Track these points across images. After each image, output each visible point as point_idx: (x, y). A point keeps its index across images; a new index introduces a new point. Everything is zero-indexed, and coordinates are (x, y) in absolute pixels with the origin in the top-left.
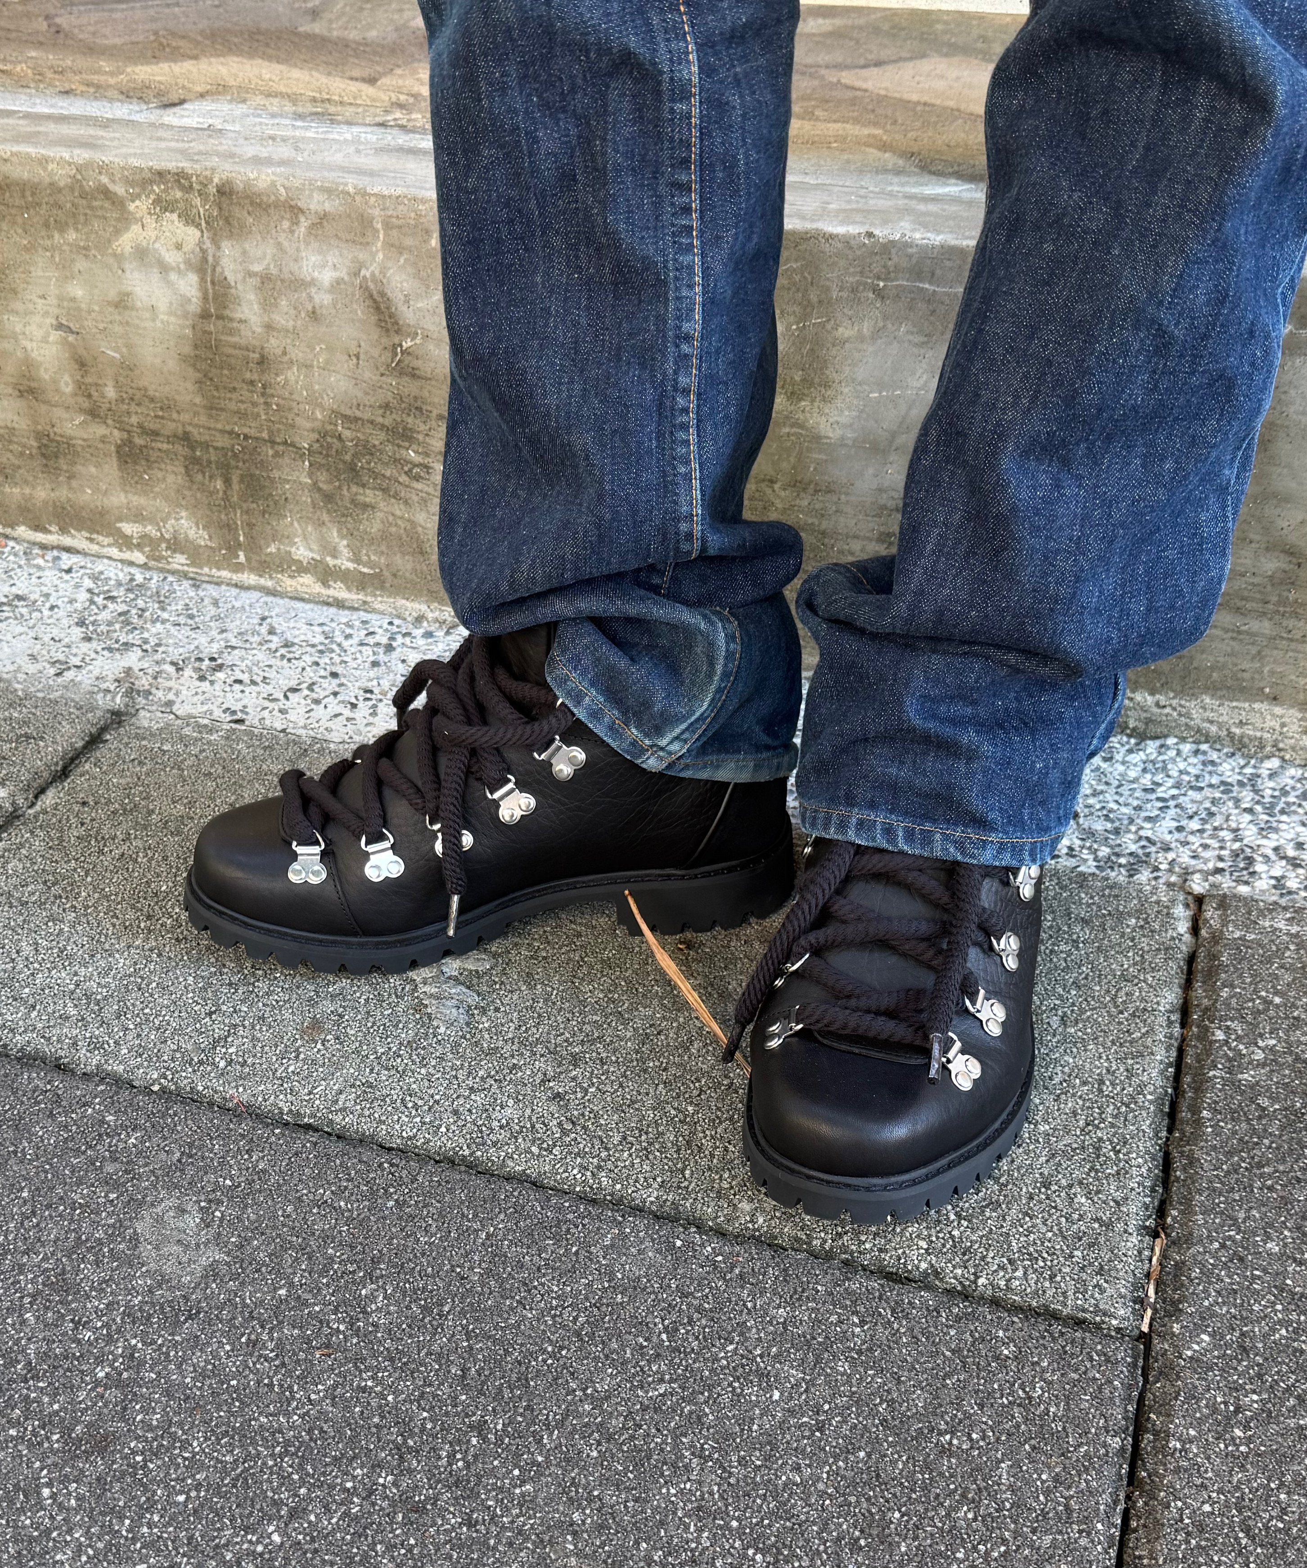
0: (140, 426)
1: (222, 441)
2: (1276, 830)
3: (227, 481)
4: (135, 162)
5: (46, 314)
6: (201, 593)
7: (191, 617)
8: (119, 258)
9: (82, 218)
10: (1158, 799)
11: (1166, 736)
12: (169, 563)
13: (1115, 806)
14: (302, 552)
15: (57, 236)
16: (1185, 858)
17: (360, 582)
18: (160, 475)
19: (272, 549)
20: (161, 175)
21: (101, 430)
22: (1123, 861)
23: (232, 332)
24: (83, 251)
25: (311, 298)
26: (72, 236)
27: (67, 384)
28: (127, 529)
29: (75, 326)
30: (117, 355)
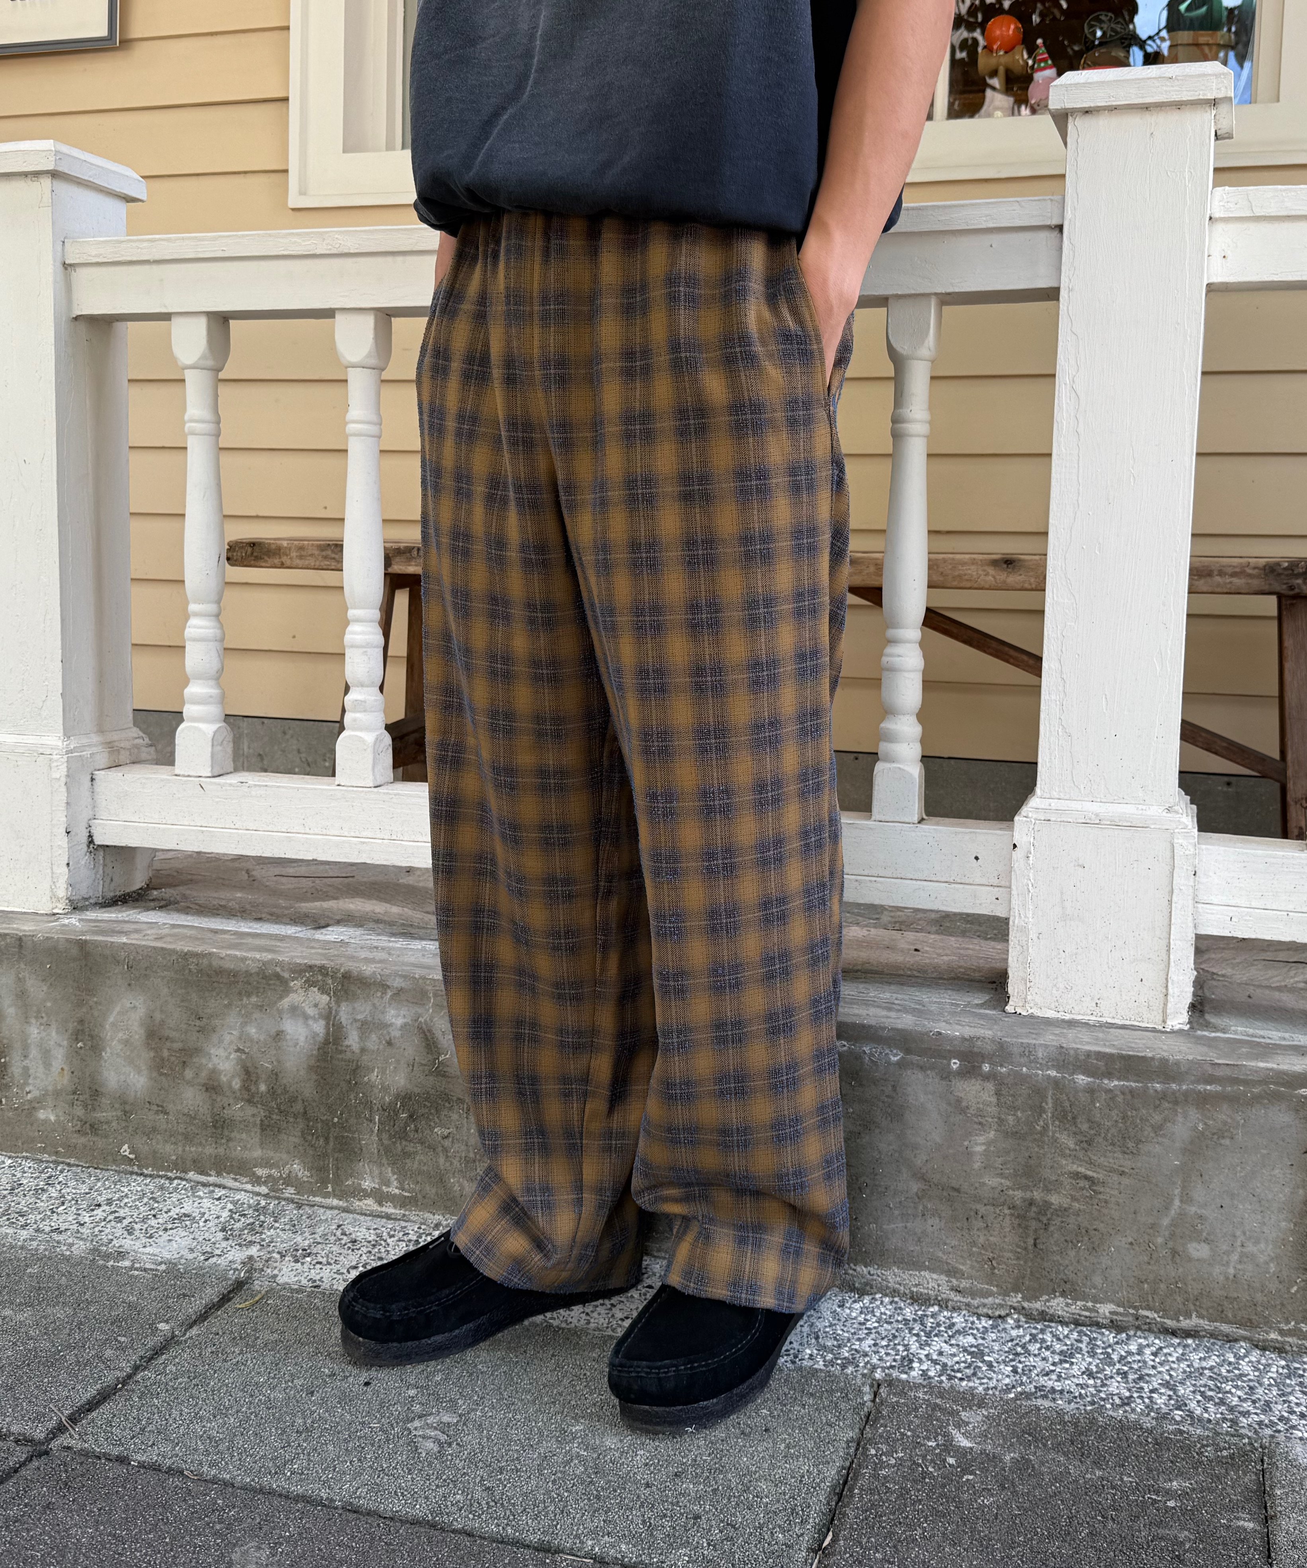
0: (279, 1107)
2: (929, 1345)
3: (327, 1139)
5: (232, 1043)
6: (301, 1212)
7: (294, 1226)
8: (280, 1012)
9: (262, 990)
10: (866, 1328)
11: (876, 1293)
12: (283, 1193)
13: (841, 1333)
14: (367, 1184)
15: (245, 999)
16: (875, 1361)
17: (402, 1203)
18: (285, 1137)
19: (349, 1182)
20: (311, 967)
21: (254, 1111)
22: (839, 1362)
23: (341, 1052)
24: (261, 1008)
25: (389, 1033)
26: (254, 999)
27: (236, 1084)
28: (260, 1172)
29: (247, 1050)
30: (270, 1066)
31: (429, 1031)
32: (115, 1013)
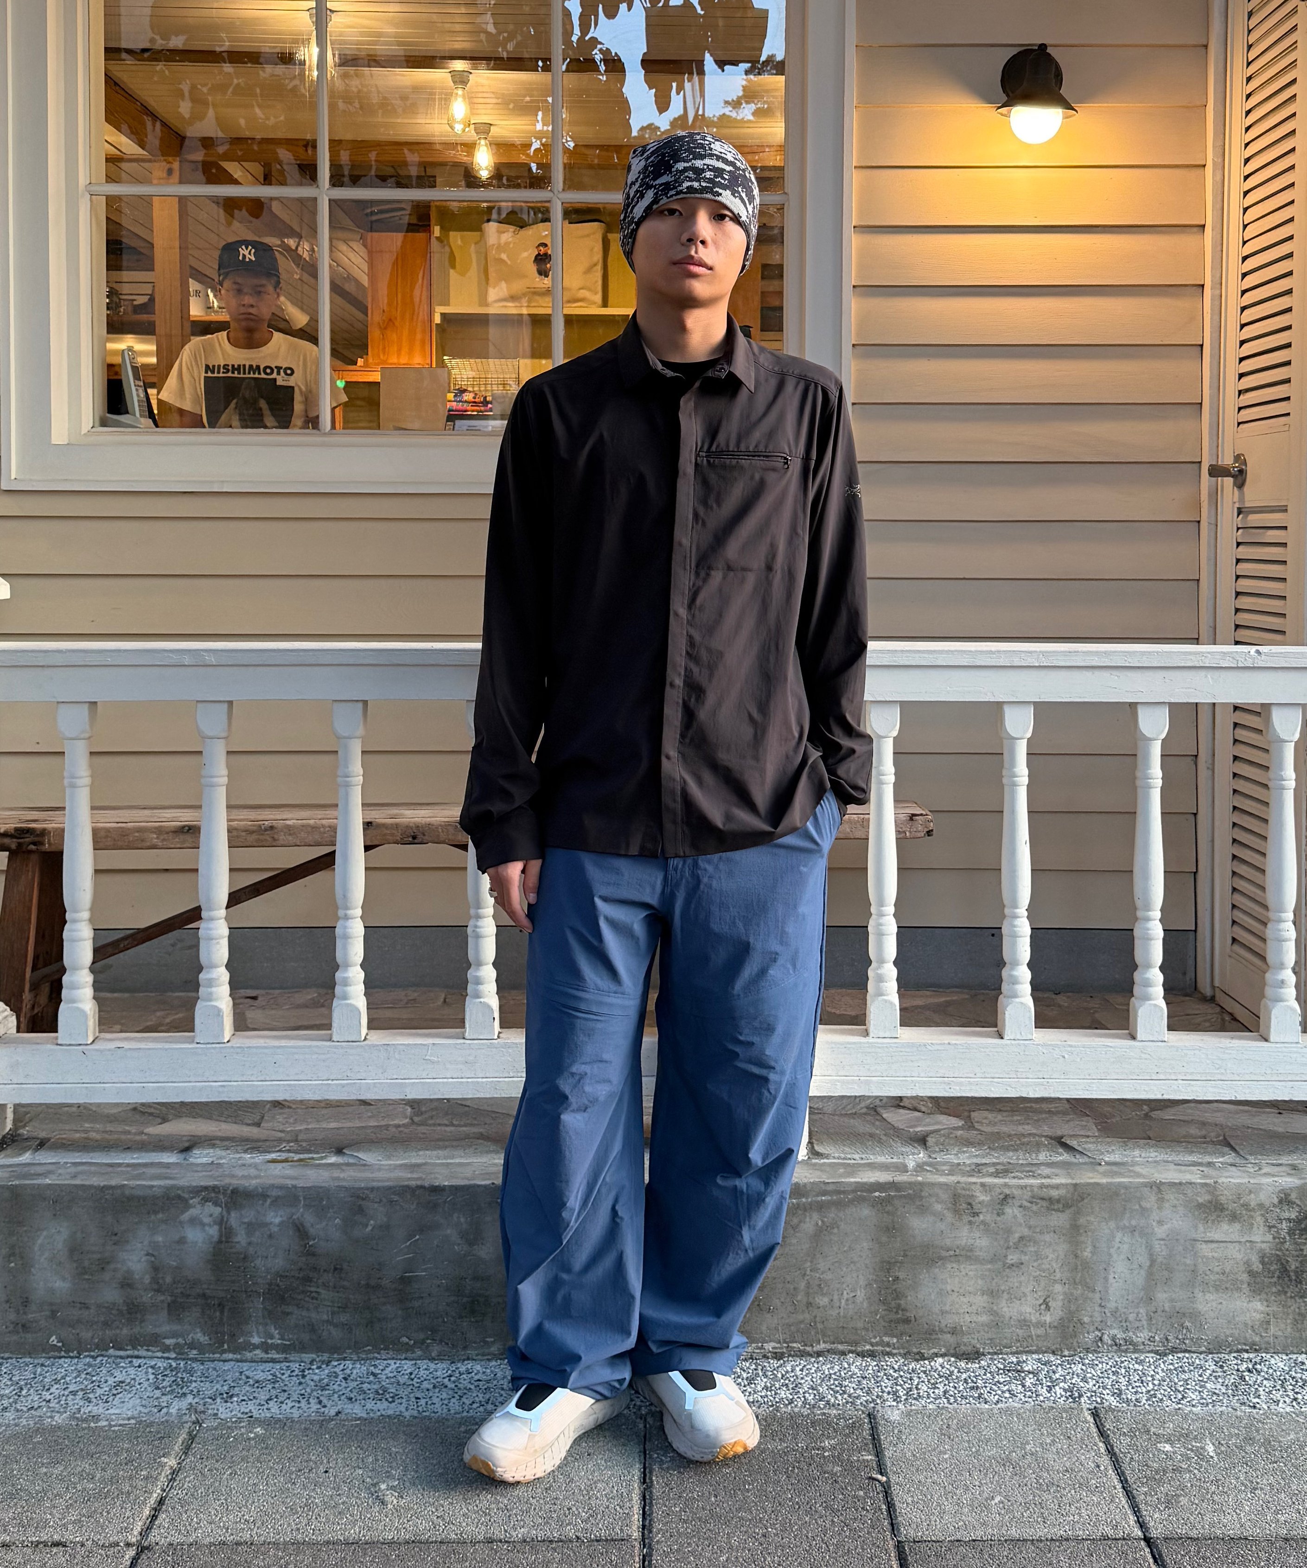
0: (182, 1293)
1: (222, 1294)
3: (222, 1312)
4: (194, 1184)
5: (142, 1250)
6: (207, 1366)
7: (207, 1377)
8: (181, 1222)
9: (166, 1209)
12: (188, 1355)
14: (256, 1340)
15: (152, 1216)
17: (284, 1349)
18: (188, 1314)
19: (241, 1340)
20: (206, 1188)
21: (162, 1298)
23: (231, 1248)
24: (165, 1222)
25: (270, 1230)
26: (160, 1216)
27: (147, 1279)
28: (168, 1342)
29: (156, 1253)
30: (175, 1264)
31: (302, 1225)
32: (42, 1238)
